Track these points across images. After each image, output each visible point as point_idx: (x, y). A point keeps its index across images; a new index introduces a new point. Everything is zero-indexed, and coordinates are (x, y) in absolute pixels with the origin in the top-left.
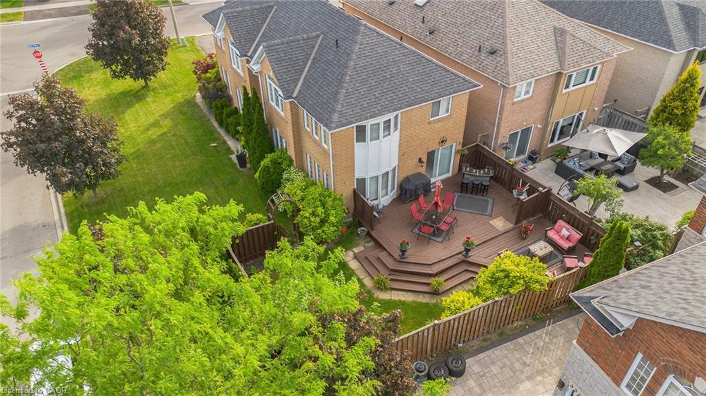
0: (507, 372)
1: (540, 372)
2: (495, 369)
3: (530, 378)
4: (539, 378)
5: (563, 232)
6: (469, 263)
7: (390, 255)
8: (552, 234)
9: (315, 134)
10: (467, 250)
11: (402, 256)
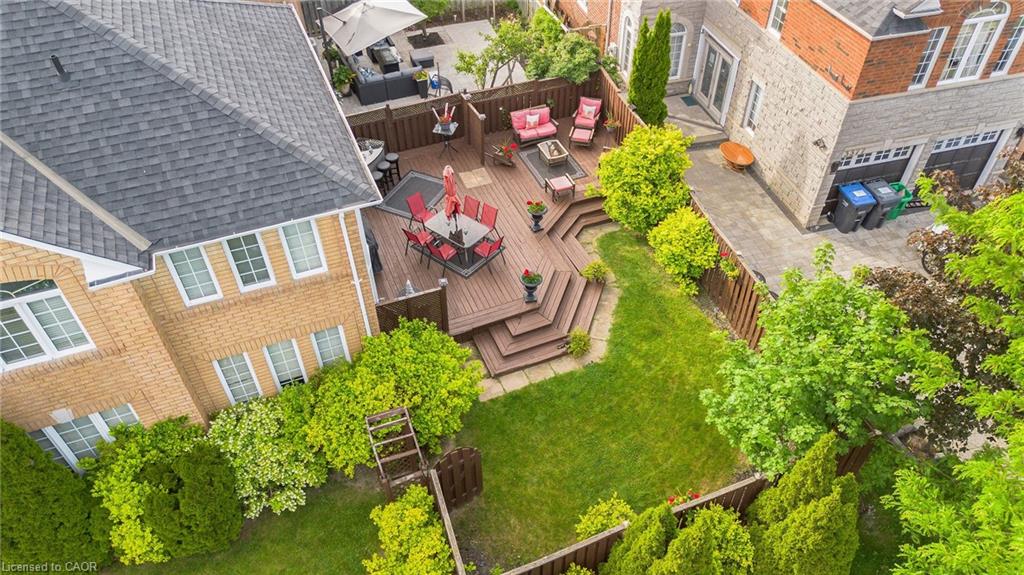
5: (531, 121)
6: (551, 232)
7: (519, 316)
8: (525, 134)
9: (247, 281)
10: (537, 218)
11: (530, 299)
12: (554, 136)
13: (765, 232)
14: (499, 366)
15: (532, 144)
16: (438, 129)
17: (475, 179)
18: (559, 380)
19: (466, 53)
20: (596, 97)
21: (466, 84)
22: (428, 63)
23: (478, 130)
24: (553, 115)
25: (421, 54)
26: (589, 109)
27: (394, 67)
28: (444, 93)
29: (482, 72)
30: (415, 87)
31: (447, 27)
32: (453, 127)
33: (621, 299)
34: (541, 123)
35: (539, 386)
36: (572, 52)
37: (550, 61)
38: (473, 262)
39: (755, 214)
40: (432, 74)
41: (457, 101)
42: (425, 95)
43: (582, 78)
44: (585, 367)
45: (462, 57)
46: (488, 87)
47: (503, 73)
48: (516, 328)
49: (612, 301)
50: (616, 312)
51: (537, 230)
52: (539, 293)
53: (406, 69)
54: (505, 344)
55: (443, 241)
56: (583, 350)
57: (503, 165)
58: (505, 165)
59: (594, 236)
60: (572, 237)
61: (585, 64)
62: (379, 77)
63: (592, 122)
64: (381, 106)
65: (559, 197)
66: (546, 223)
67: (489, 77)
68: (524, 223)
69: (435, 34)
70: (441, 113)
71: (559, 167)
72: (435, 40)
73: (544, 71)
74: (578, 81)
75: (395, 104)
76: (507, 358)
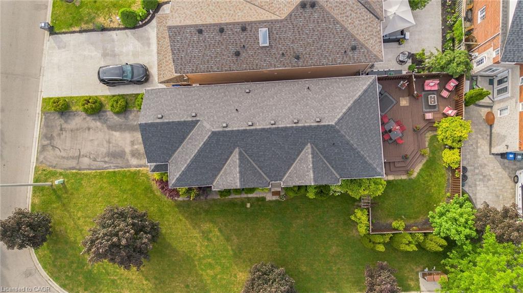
0: (472, 153)
1: (477, 143)
2: (468, 157)
3: (477, 148)
4: (479, 145)
5: (431, 84)
6: (418, 132)
7: (399, 162)
8: (427, 88)
13: (479, 150)
17: (404, 101)
18: (401, 180)
26: (453, 84)
33: (427, 161)
35: (396, 181)
39: (481, 142)
44: (409, 179)
49: (424, 161)
50: (424, 165)
54: (392, 167)
56: (411, 174)
59: (430, 134)
60: (423, 134)
63: (451, 89)
71: (431, 106)
76: (391, 171)
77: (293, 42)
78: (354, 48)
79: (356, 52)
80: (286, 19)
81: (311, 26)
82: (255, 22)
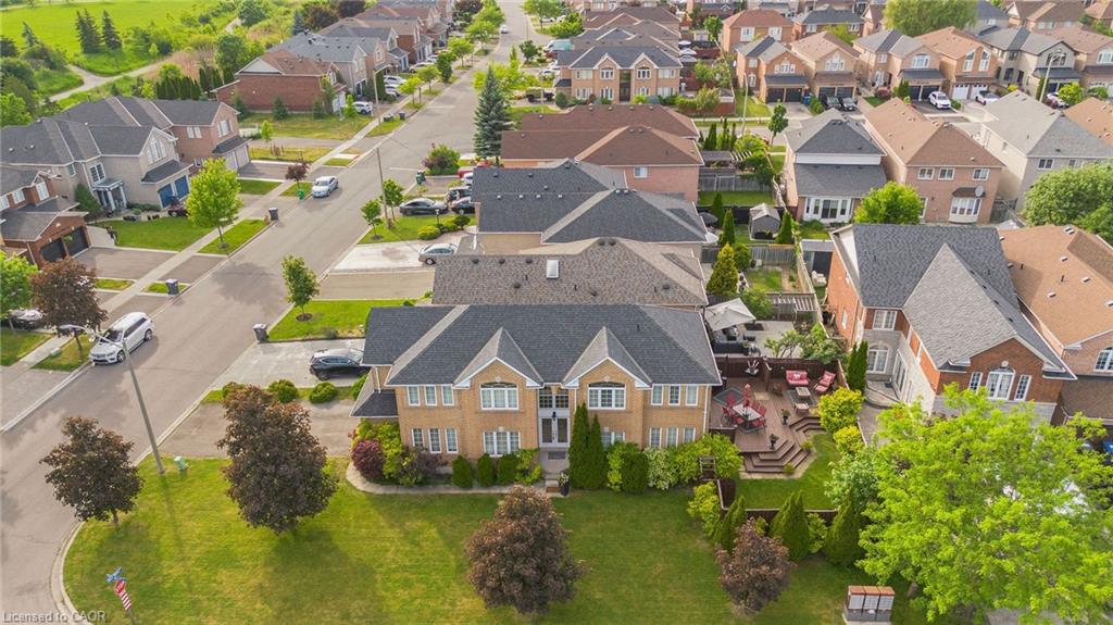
5: (796, 376)
6: (791, 426)
7: (765, 453)
8: (791, 382)
9: (671, 402)
10: (786, 418)
11: (772, 447)
12: (806, 386)
14: (751, 468)
15: (793, 387)
16: (748, 371)
17: (761, 397)
18: (775, 480)
19: (772, 340)
20: (834, 373)
21: (768, 354)
22: (752, 339)
23: (767, 375)
24: (808, 376)
25: (750, 334)
26: (828, 377)
27: (735, 339)
28: (756, 355)
29: (777, 350)
30: (742, 349)
31: (767, 322)
32: (756, 372)
34: (801, 379)
35: (767, 480)
36: (825, 349)
37: (812, 351)
38: (750, 428)
40: (752, 345)
41: (760, 360)
42: (746, 354)
43: (827, 362)
44: (789, 479)
45: (769, 341)
46: (779, 357)
47: (788, 352)
48: (762, 457)
49: (812, 459)
50: (812, 464)
51: (785, 423)
52: (777, 446)
53: (740, 340)
54: (756, 461)
55: (740, 416)
56: (790, 472)
57: (776, 394)
58: (778, 394)
59: (812, 434)
60: (801, 432)
61: (831, 355)
62: (725, 342)
63: (828, 384)
64: (725, 356)
65: (799, 412)
66: (790, 421)
67: (781, 353)
68: (779, 419)
69: (760, 325)
70: (751, 364)
71: (803, 400)
72: (759, 328)
73: (809, 355)
74: (825, 363)
75: (731, 356)
76: (756, 467)
77: (589, 276)
78: (666, 288)
79: (670, 291)
80: (580, 254)
81: (611, 262)
82: (544, 256)
